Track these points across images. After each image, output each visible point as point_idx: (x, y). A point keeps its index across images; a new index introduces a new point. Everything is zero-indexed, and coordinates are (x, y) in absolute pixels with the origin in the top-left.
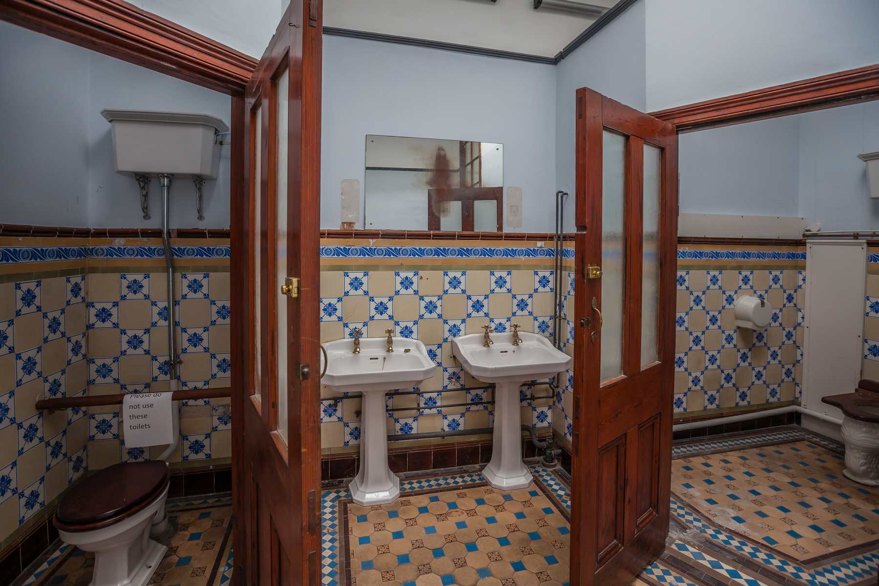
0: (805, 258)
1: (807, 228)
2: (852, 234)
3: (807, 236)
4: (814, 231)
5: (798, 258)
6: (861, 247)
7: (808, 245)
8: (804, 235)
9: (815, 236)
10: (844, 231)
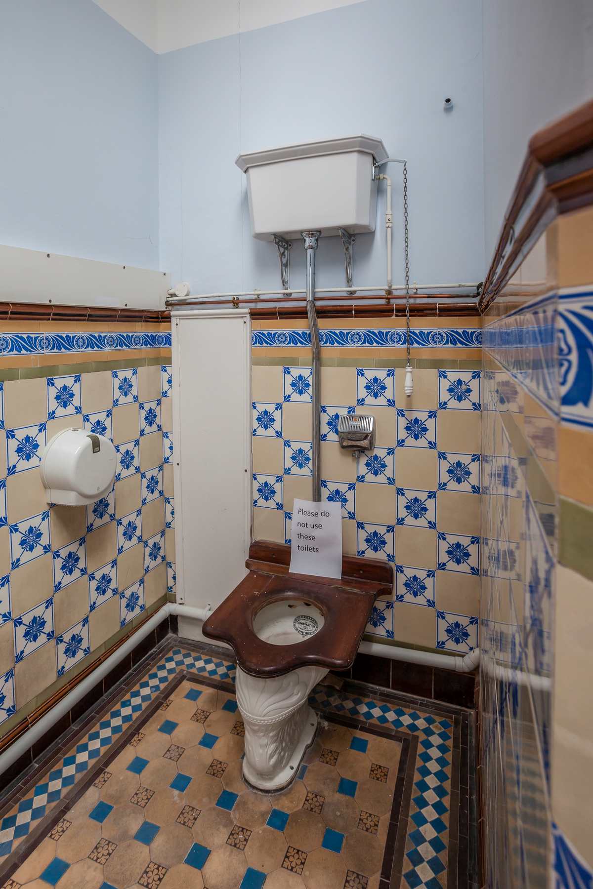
0: (170, 344)
1: (171, 292)
2: (231, 298)
3: (172, 305)
4: (181, 296)
5: (160, 344)
6: (242, 320)
7: (173, 320)
8: (168, 304)
9: (183, 303)
10: (220, 294)
